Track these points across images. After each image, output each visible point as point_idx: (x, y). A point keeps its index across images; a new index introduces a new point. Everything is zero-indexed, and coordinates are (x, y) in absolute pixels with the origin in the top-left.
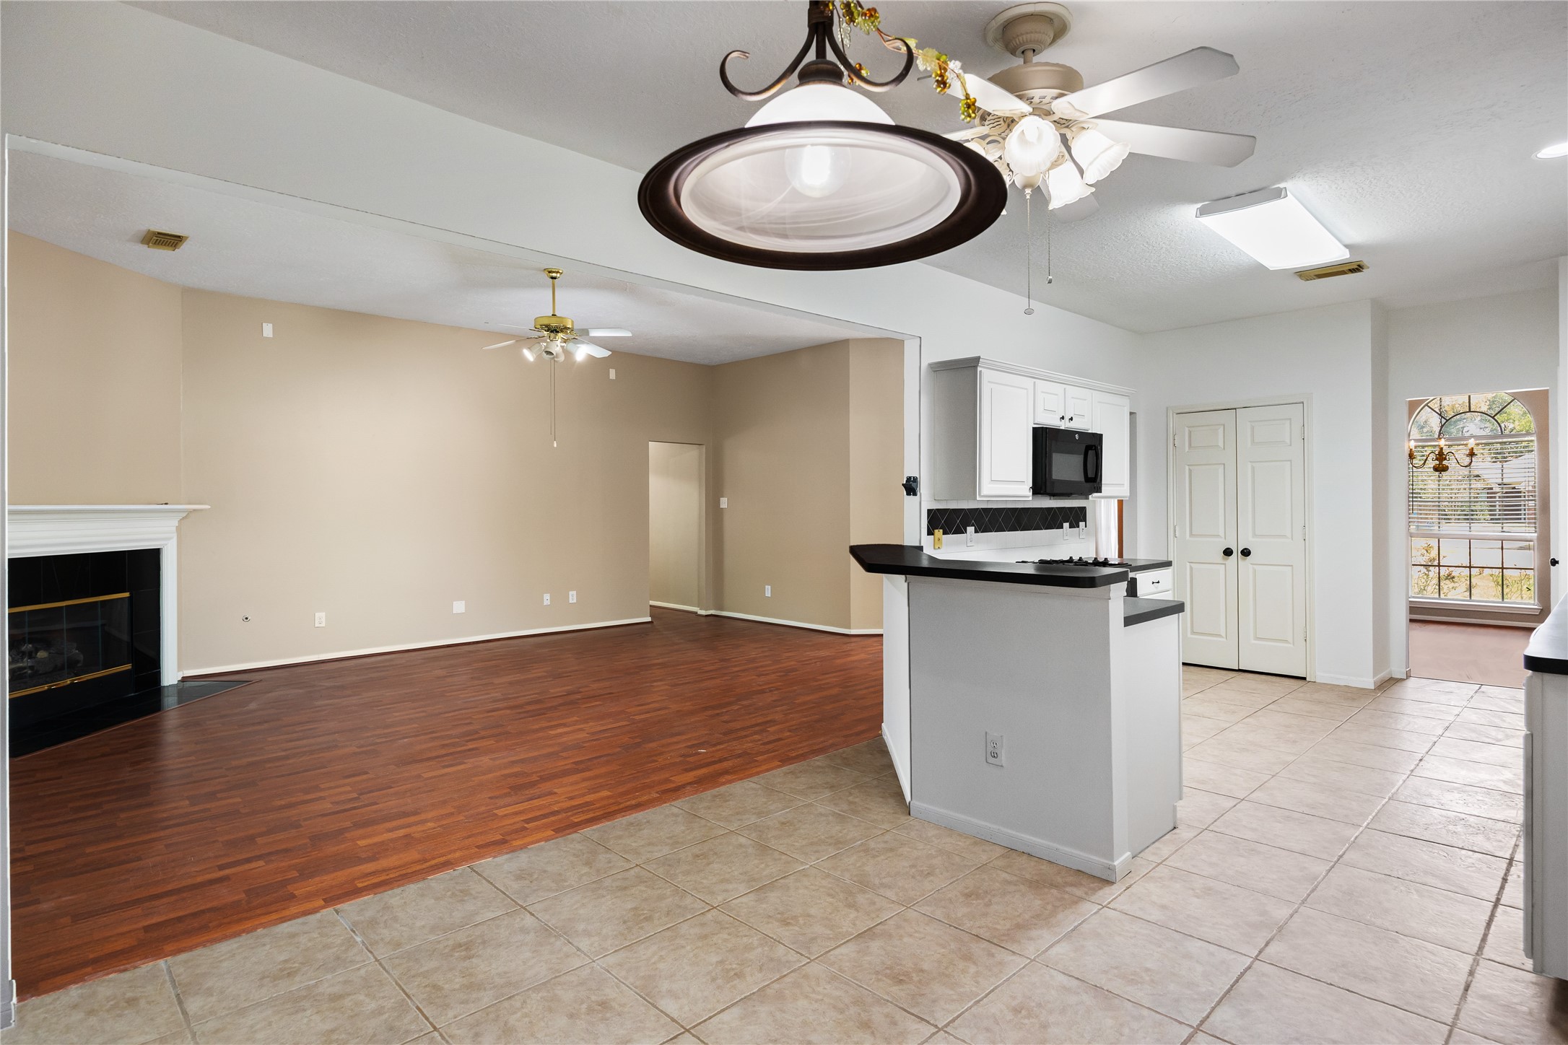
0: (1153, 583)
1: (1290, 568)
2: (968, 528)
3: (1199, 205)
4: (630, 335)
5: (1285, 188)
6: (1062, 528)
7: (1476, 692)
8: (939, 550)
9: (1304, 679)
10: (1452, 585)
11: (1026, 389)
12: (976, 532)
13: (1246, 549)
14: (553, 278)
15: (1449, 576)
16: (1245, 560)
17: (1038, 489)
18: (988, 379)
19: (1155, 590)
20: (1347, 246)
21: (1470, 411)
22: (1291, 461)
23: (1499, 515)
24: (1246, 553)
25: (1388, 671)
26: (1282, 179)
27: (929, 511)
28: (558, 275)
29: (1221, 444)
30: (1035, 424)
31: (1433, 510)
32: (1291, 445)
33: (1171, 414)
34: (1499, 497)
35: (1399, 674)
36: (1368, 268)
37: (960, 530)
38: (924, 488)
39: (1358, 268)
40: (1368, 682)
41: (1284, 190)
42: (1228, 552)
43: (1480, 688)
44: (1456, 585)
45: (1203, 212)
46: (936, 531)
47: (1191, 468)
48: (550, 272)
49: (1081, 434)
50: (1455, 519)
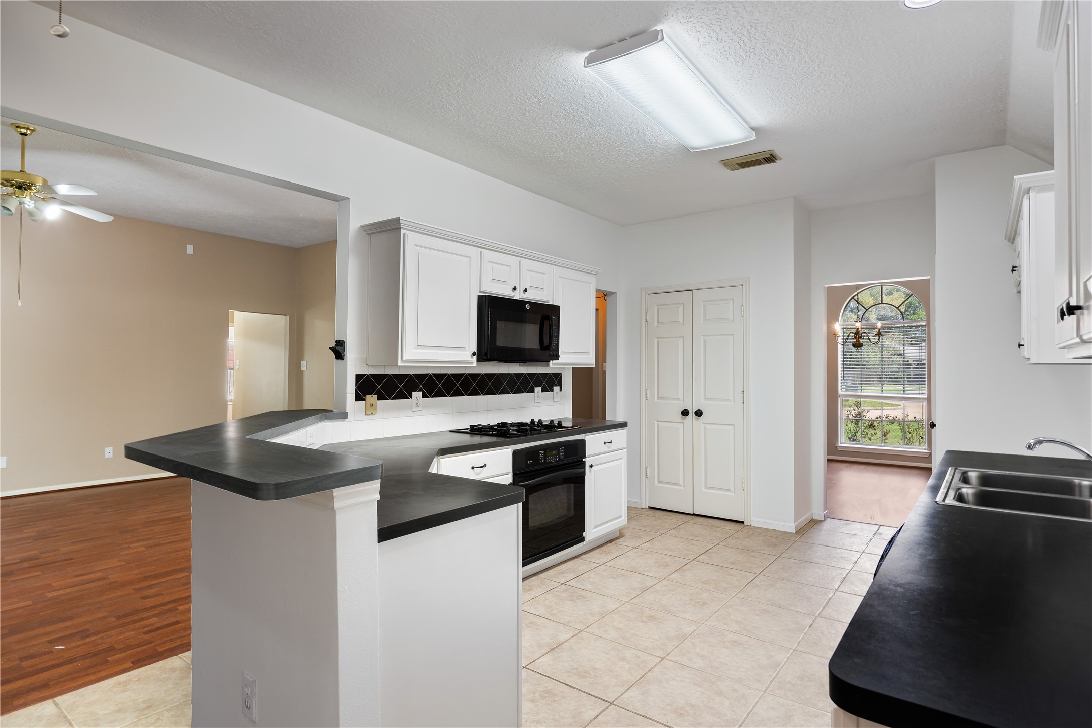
0: (605, 443)
1: (732, 427)
2: (413, 393)
3: (587, 54)
4: (95, 194)
5: (662, 30)
6: (534, 392)
7: (875, 534)
8: (372, 416)
9: (743, 523)
10: (874, 432)
11: (469, 257)
12: (424, 396)
13: (699, 410)
14: (22, 134)
15: (871, 425)
16: (698, 419)
17: (482, 355)
18: (411, 241)
19: (608, 450)
20: (753, 129)
21: (882, 303)
22: (733, 335)
23: (914, 378)
24: (699, 413)
25: (810, 512)
26: (658, 20)
27: (359, 377)
28: (29, 132)
29: (681, 320)
30: (480, 292)
31: (857, 377)
32: (733, 322)
33: (644, 295)
34: (913, 368)
35: (818, 515)
36: (781, 159)
37: (404, 394)
38: (351, 353)
39: (770, 159)
40: (790, 527)
41: (660, 32)
42: (685, 413)
43: (879, 529)
44: (877, 432)
45: (590, 61)
46: (368, 397)
47: (659, 340)
48: (17, 127)
49: (533, 304)
50: (887, 381)
